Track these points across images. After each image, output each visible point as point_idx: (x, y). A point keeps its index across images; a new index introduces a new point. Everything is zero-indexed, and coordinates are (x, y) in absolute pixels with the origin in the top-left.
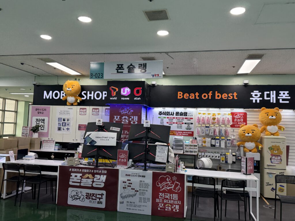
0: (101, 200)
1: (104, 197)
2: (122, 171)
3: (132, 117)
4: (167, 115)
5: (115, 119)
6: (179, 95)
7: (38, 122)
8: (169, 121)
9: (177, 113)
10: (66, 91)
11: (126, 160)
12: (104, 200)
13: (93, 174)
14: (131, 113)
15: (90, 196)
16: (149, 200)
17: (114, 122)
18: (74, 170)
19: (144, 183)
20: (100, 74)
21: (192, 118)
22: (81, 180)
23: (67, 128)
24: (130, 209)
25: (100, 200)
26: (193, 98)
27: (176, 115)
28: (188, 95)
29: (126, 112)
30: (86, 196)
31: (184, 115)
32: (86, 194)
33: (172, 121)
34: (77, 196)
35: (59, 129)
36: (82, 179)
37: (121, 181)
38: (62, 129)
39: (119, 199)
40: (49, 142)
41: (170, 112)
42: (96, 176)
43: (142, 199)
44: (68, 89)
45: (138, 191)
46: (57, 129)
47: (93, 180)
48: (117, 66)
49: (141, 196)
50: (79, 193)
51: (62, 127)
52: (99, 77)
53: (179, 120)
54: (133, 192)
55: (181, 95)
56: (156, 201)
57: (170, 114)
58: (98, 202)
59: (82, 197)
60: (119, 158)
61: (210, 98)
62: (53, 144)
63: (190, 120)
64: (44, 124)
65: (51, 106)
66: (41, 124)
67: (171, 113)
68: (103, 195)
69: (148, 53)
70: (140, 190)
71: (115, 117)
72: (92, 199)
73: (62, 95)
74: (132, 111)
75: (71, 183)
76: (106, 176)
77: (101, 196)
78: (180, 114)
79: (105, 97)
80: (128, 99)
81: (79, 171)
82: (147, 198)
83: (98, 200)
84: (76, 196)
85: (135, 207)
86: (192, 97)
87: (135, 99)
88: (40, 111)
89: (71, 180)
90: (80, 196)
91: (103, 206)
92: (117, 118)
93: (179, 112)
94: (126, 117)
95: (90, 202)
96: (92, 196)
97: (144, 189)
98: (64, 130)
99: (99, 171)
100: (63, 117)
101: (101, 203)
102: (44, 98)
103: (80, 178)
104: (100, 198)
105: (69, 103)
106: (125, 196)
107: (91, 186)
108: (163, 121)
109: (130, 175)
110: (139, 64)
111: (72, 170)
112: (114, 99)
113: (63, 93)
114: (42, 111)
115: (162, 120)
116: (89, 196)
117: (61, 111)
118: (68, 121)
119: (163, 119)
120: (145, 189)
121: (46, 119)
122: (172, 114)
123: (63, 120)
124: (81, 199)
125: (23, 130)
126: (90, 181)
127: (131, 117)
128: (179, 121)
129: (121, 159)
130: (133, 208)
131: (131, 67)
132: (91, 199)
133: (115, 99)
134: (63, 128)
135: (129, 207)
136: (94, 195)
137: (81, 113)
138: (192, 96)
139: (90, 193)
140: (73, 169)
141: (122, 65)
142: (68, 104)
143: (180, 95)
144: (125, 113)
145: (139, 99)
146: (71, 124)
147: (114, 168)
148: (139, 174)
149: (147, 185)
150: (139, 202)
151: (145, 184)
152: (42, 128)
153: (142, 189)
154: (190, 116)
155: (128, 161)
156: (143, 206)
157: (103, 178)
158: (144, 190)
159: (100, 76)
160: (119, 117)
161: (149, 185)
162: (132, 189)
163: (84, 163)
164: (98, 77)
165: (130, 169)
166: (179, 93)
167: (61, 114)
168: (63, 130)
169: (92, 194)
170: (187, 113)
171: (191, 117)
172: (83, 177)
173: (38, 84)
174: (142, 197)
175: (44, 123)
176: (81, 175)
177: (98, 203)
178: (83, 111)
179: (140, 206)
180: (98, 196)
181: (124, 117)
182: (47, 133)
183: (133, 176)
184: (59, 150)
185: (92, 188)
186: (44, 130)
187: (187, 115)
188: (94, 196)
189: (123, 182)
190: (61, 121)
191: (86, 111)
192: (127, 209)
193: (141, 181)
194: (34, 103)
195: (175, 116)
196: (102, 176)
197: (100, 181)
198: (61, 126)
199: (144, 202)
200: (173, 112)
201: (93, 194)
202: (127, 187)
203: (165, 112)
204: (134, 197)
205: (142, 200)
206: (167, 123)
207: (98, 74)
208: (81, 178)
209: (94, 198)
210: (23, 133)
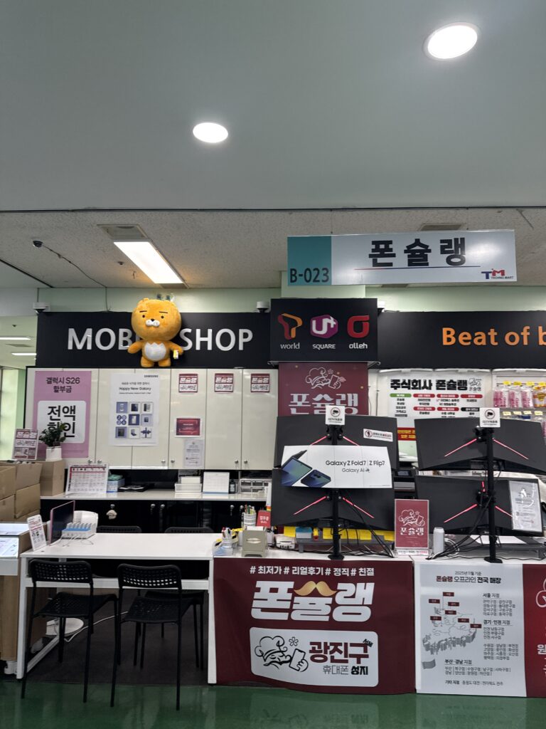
0: (364, 662)
1: (373, 651)
2: (423, 566)
3: (343, 396)
4: (415, 388)
5: (296, 404)
6: (445, 336)
7: (55, 417)
8: (420, 404)
9: (440, 384)
10: (144, 326)
11: (422, 530)
12: (372, 662)
13: (333, 582)
14: (338, 385)
15: (326, 652)
16: (517, 650)
17: (294, 411)
18: (267, 569)
19: (498, 600)
20: (321, 270)
21: (480, 396)
22: (292, 601)
23: (143, 429)
24: (458, 683)
25: (359, 662)
26: (484, 343)
27: (438, 389)
28: (469, 337)
29: (324, 382)
30: (311, 652)
31: (459, 389)
32: (310, 647)
33: (428, 404)
34: (281, 654)
35: (121, 433)
36: (296, 600)
37: (423, 597)
38: (129, 432)
39: (420, 655)
40: (89, 470)
41: (420, 381)
42: (340, 586)
43: (495, 648)
44: (149, 322)
45: (479, 626)
46: (113, 432)
47: (334, 601)
48: (374, 247)
49: (491, 641)
50: (287, 644)
51: (129, 429)
52: (315, 281)
53: (447, 400)
54: (464, 631)
55: (450, 336)
56: (539, 653)
57: (422, 385)
58: (354, 667)
59: (298, 657)
60: (401, 524)
61: (526, 343)
62: (103, 476)
63: (476, 401)
64: (74, 420)
65: (94, 371)
66: (64, 420)
67: (425, 382)
68: (371, 644)
69: (467, 208)
70: (486, 622)
71: (296, 396)
72: (333, 660)
73: (121, 338)
74: (342, 379)
75: (256, 614)
76: (373, 584)
77: (362, 648)
78: (449, 385)
79: (244, 343)
80: (332, 346)
81: (282, 572)
82: (510, 645)
83: (352, 662)
84: (277, 655)
85: (473, 673)
86: (480, 341)
87: (353, 346)
88: (60, 385)
89: (255, 604)
90: (290, 652)
91: (371, 680)
92: (300, 398)
93: (444, 381)
94: (327, 397)
95: (327, 670)
96: (331, 652)
97: (498, 618)
98: (134, 434)
99: (350, 572)
100: (131, 399)
101: (364, 670)
102: (70, 347)
103: (289, 596)
104: (359, 657)
105: (149, 361)
106: (439, 642)
107: (327, 619)
108: (403, 404)
109: (450, 579)
110: (442, 241)
111: (257, 570)
112: (291, 347)
113: (125, 335)
114: (66, 385)
115: (400, 402)
116: (321, 652)
117: (123, 383)
118: (145, 410)
119: (403, 400)
120: (503, 618)
121: (80, 406)
122: (428, 385)
123: (130, 408)
124: (294, 663)
125: (18, 441)
126: (322, 604)
127: (340, 397)
128: (445, 404)
129: (408, 527)
130: (466, 678)
131: (418, 248)
132: (328, 663)
133: (295, 347)
134: (132, 430)
135: (453, 677)
136: (339, 647)
137: (182, 388)
138: (480, 339)
139: (326, 643)
140: (261, 567)
141: (388, 243)
142: (143, 362)
143: (448, 336)
144: (323, 385)
145: (363, 346)
146: (155, 419)
147: (392, 557)
148: (480, 574)
149: (507, 606)
150: (485, 658)
151: (500, 602)
152: (69, 433)
153: (493, 618)
154: (475, 389)
155: (432, 532)
156: (500, 669)
157: (366, 592)
158: (500, 622)
159: (321, 277)
160: (304, 396)
161: (514, 606)
162: (460, 620)
163: (283, 544)
164: (313, 278)
165: (445, 557)
166: (445, 330)
167: (125, 391)
168: (131, 436)
169: (331, 644)
170: (465, 382)
171: (478, 393)
172: (297, 592)
173: (49, 310)
174: (495, 642)
175: (74, 417)
176: (291, 585)
177: (355, 671)
178: (188, 381)
179: (487, 672)
180: (352, 650)
181: (319, 397)
182: (85, 446)
183: (462, 580)
184: (123, 491)
185: (332, 625)
186: (73, 436)
187: (466, 389)
188: (340, 652)
189: (431, 601)
190: (125, 411)
191: (197, 383)
192: (449, 682)
193: (489, 596)
194: (40, 363)
195: (434, 391)
196: (361, 586)
197: (358, 600)
198: (127, 425)
199: (501, 658)
200: (430, 381)
201: (336, 645)
202: (442, 614)
203: (407, 382)
204: (467, 644)
205: (495, 652)
206: (416, 409)
207: (314, 270)
208: (291, 594)
209: (337, 656)
210: (16, 449)
